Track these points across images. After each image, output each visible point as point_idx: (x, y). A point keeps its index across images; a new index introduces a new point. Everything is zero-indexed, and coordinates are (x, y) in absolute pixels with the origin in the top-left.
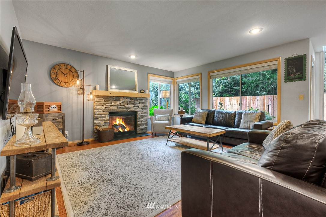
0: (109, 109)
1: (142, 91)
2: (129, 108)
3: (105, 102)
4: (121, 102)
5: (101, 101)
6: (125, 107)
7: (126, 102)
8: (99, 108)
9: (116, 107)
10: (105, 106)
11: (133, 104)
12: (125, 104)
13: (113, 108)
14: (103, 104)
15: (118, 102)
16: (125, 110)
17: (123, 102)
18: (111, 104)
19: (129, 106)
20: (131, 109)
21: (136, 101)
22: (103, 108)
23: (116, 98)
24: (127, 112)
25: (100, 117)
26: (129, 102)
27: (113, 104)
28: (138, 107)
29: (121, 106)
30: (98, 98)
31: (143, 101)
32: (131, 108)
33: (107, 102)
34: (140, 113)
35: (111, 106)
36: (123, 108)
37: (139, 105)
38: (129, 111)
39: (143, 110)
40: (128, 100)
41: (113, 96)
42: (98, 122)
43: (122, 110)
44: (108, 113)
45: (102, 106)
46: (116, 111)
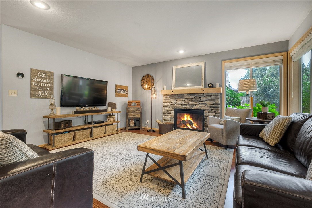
0: (173, 106)
1: (210, 85)
2: (193, 106)
3: (171, 100)
4: (184, 99)
5: (168, 99)
6: (189, 104)
7: (190, 99)
8: (166, 105)
9: (180, 104)
10: (171, 103)
11: (199, 101)
12: (189, 101)
13: (177, 105)
14: (169, 102)
15: (181, 99)
16: (188, 107)
17: (187, 99)
18: (176, 102)
19: (193, 103)
20: (195, 107)
21: (201, 98)
22: (169, 105)
23: (180, 96)
24: (191, 109)
25: (167, 113)
26: (193, 99)
27: (177, 102)
28: (204, 105)
29: (185, 104)
30: (166, 97)
31: (213, 97)
32: (196, 105)
33: (172, 100)
34: (208, 112)
35: (176, 103)
36: (186, 105)
37: (206, 102)
38: (193, 109)
39: (212, 109)
40: (193, 97)
41: (177, 94)
42: (165, 116)
43: (185, 107)
44: (173, 109)
45: (168, 103)
46: (180, 108)
